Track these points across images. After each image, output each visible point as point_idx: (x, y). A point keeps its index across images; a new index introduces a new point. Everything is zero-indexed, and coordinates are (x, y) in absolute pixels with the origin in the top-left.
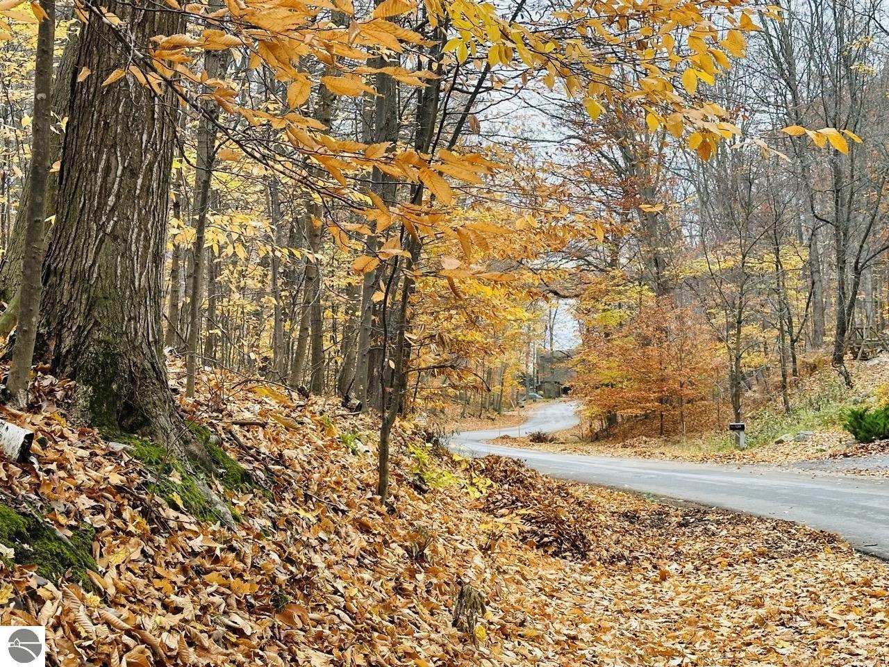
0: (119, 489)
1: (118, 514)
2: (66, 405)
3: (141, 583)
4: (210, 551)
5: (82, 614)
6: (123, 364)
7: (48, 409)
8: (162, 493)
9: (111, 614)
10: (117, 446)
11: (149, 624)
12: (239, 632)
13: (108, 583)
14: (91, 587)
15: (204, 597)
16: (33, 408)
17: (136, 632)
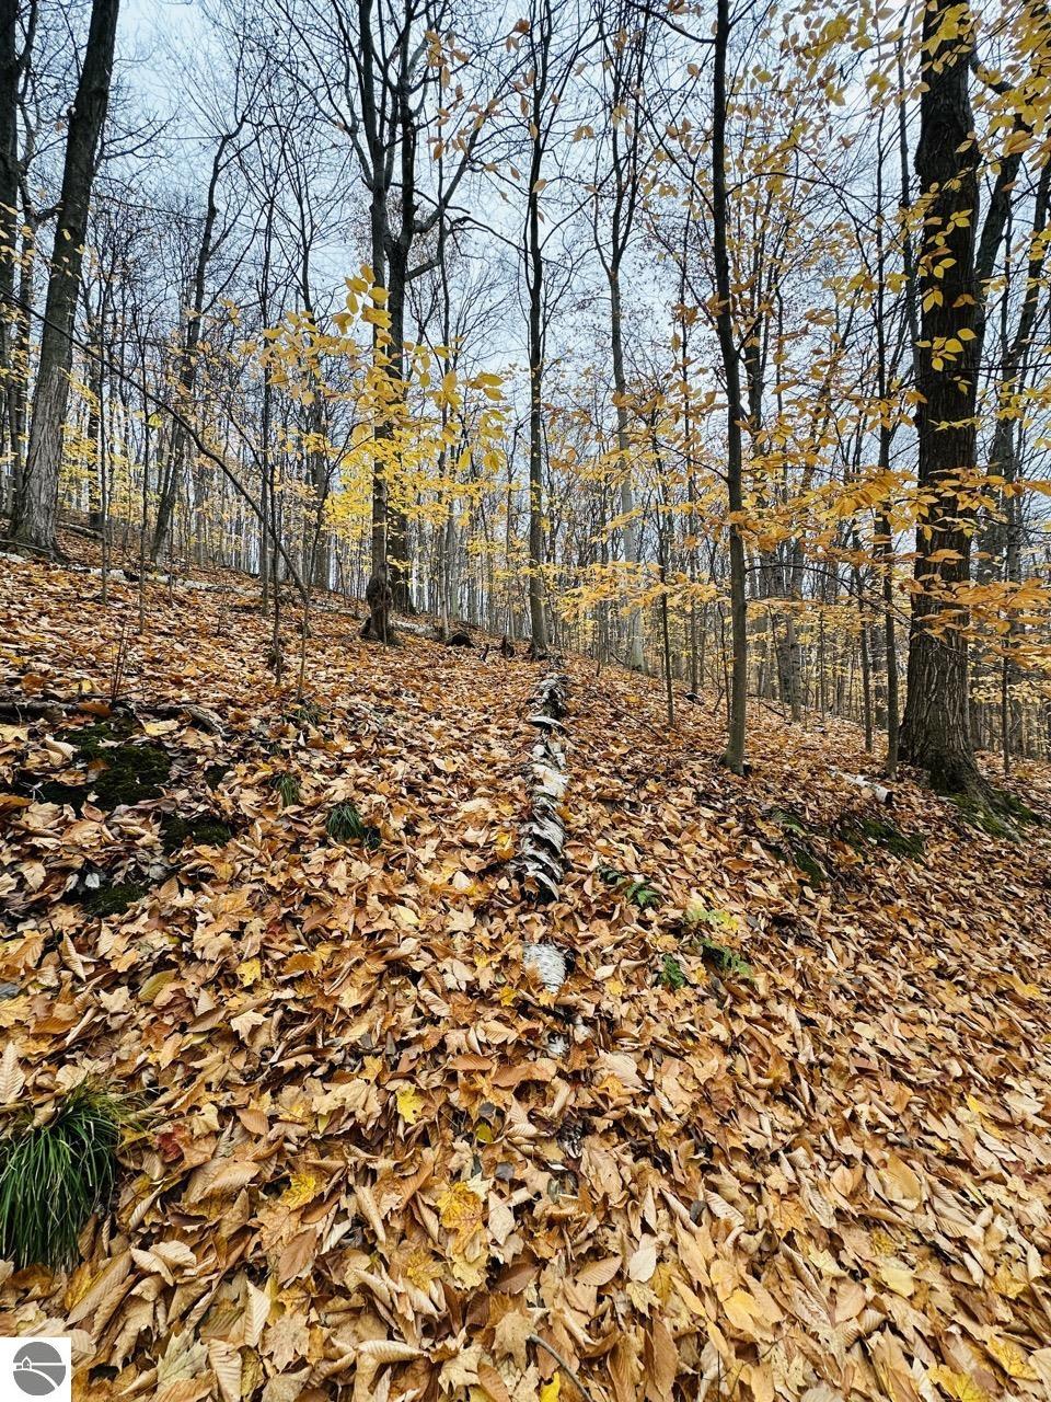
0: (940, 818)
1: (940, 829)
2: (917, 780)
3: (949, 863)
4: (999, 852)
5: (912, 872)
6: (947, 760)
7: (907, 781)
8: (969, 822)
9: (929, 875)
10: (944, 799)
11: (952, 882)
12: (1016, 895)
13: (930, 861)
14: (918, 861)
15: (992, 874)
16: (899, 781)
17: (943, 885)
